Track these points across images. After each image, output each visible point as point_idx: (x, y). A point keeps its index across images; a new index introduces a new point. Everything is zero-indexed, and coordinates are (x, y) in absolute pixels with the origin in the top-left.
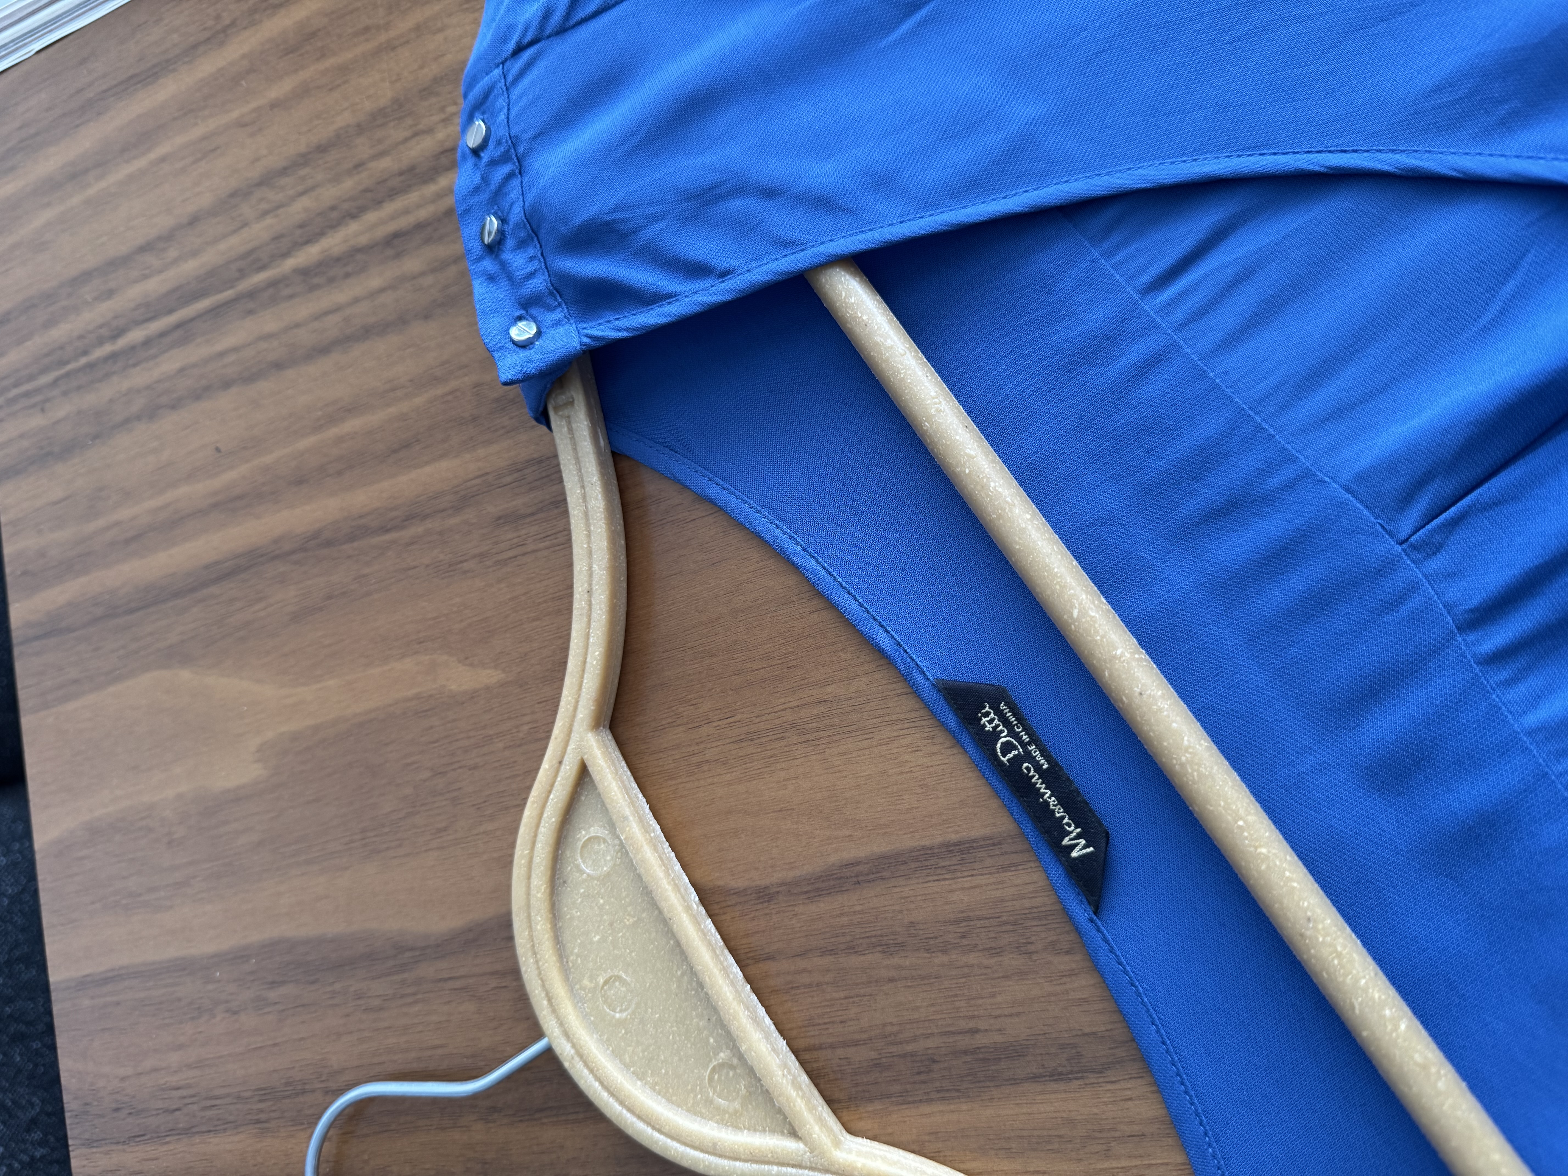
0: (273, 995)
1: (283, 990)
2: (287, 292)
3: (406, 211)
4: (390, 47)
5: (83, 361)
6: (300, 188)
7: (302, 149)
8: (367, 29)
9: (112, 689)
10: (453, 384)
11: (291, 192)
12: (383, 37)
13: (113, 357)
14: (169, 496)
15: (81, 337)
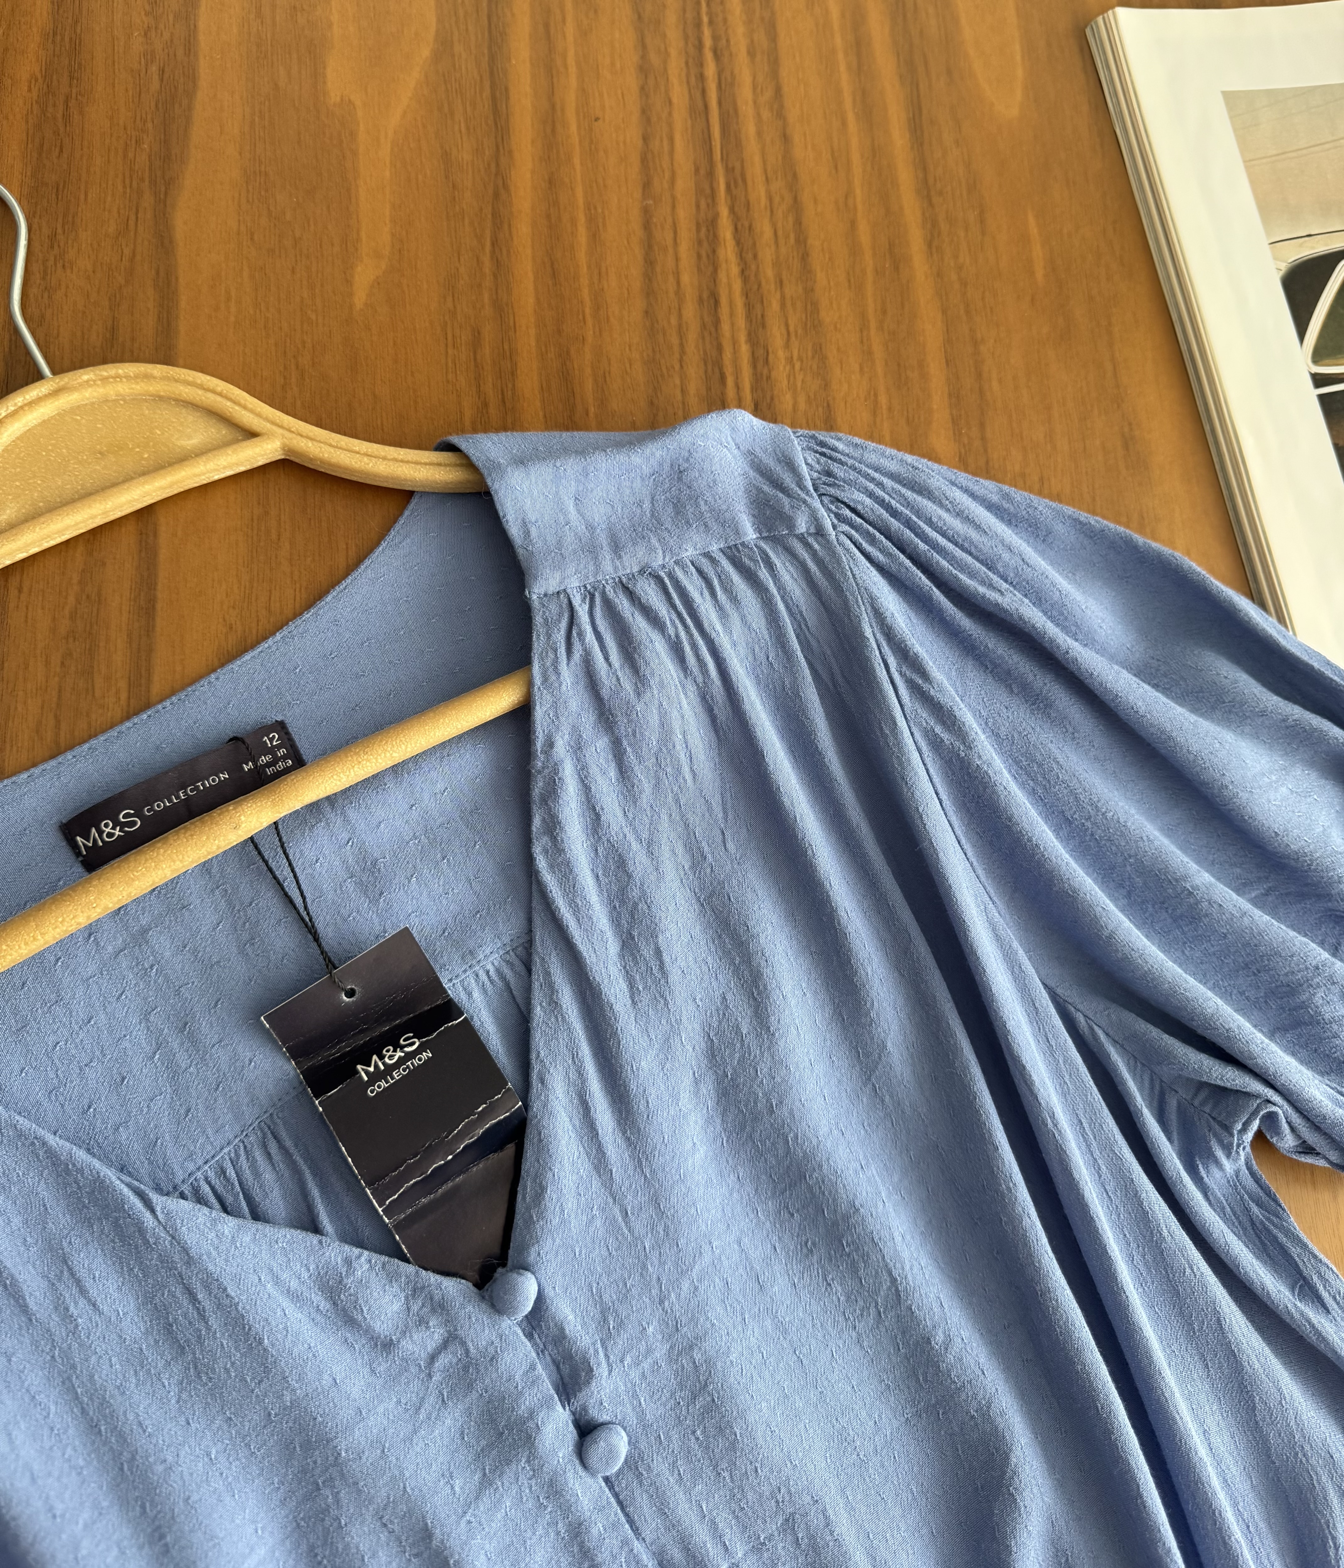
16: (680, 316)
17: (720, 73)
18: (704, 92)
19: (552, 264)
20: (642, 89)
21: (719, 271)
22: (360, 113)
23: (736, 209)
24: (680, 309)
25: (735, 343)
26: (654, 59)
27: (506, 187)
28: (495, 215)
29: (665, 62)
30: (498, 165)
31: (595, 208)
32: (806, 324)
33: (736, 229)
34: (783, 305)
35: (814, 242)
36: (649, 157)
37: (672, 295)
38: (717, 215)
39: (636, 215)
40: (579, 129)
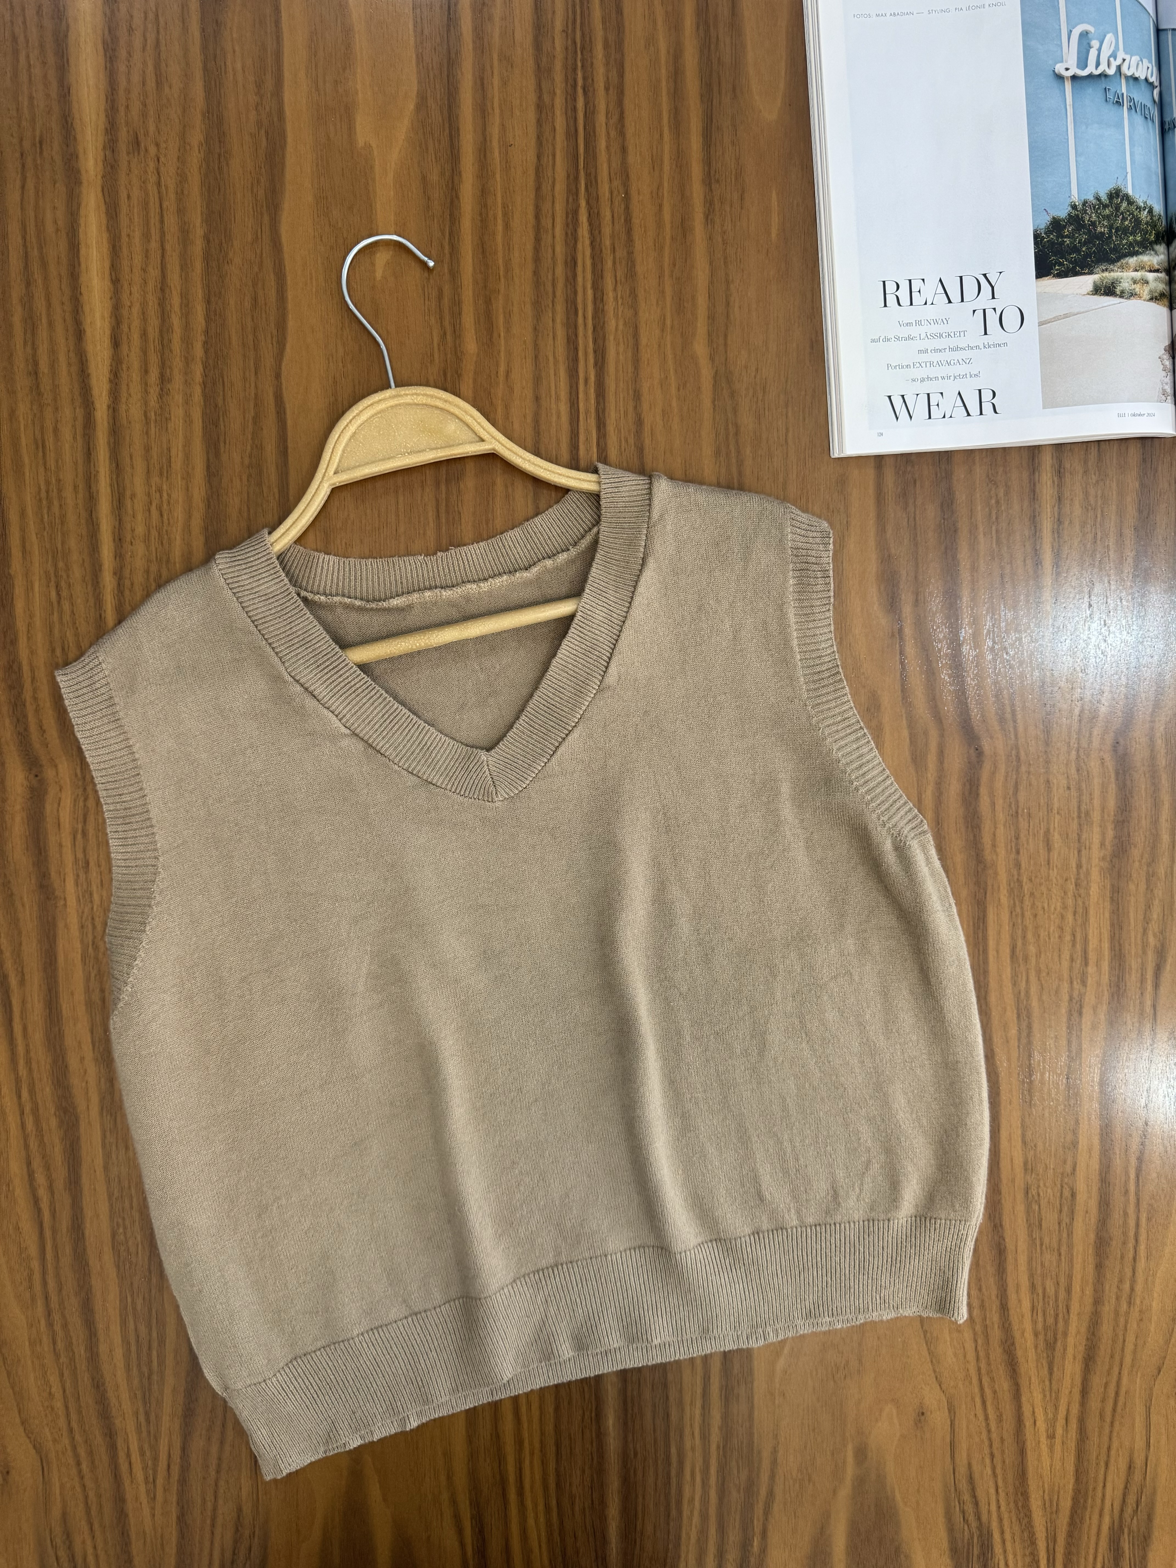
0: (263, 132)
1: (264, 139)
2: (571, 200)
3: (584, 271)
4: (661, 277)
5: (579, 64)
6: (616, 215)
7: (634, 220)
8: (674, 265)
9: (414, 56)
10: (502, 280)
11: (616, 210)
12: (667, 273)
13: (575, 86)
14: (497, 111)
15: (592, 64)
16: (554, 273)
17: (586, 105)
18: (575, 121)
19: (483, 245)
20: (538, 121)
21: (578, 243)
22: (376, 153)
23: (590, 201)
24: (554, 269)
25: (584, 288)
26: (546, 98)
27: (458, 197)
28: (451, 215)
29: (553, 100)
30: (453, 183)
31: (508, 207)
32: (627, 274)
33: (589, 215)
36: (541, 170)
37: (550, 260)
38: (579, 206)
39: (531, 209)
40: (500, 153)
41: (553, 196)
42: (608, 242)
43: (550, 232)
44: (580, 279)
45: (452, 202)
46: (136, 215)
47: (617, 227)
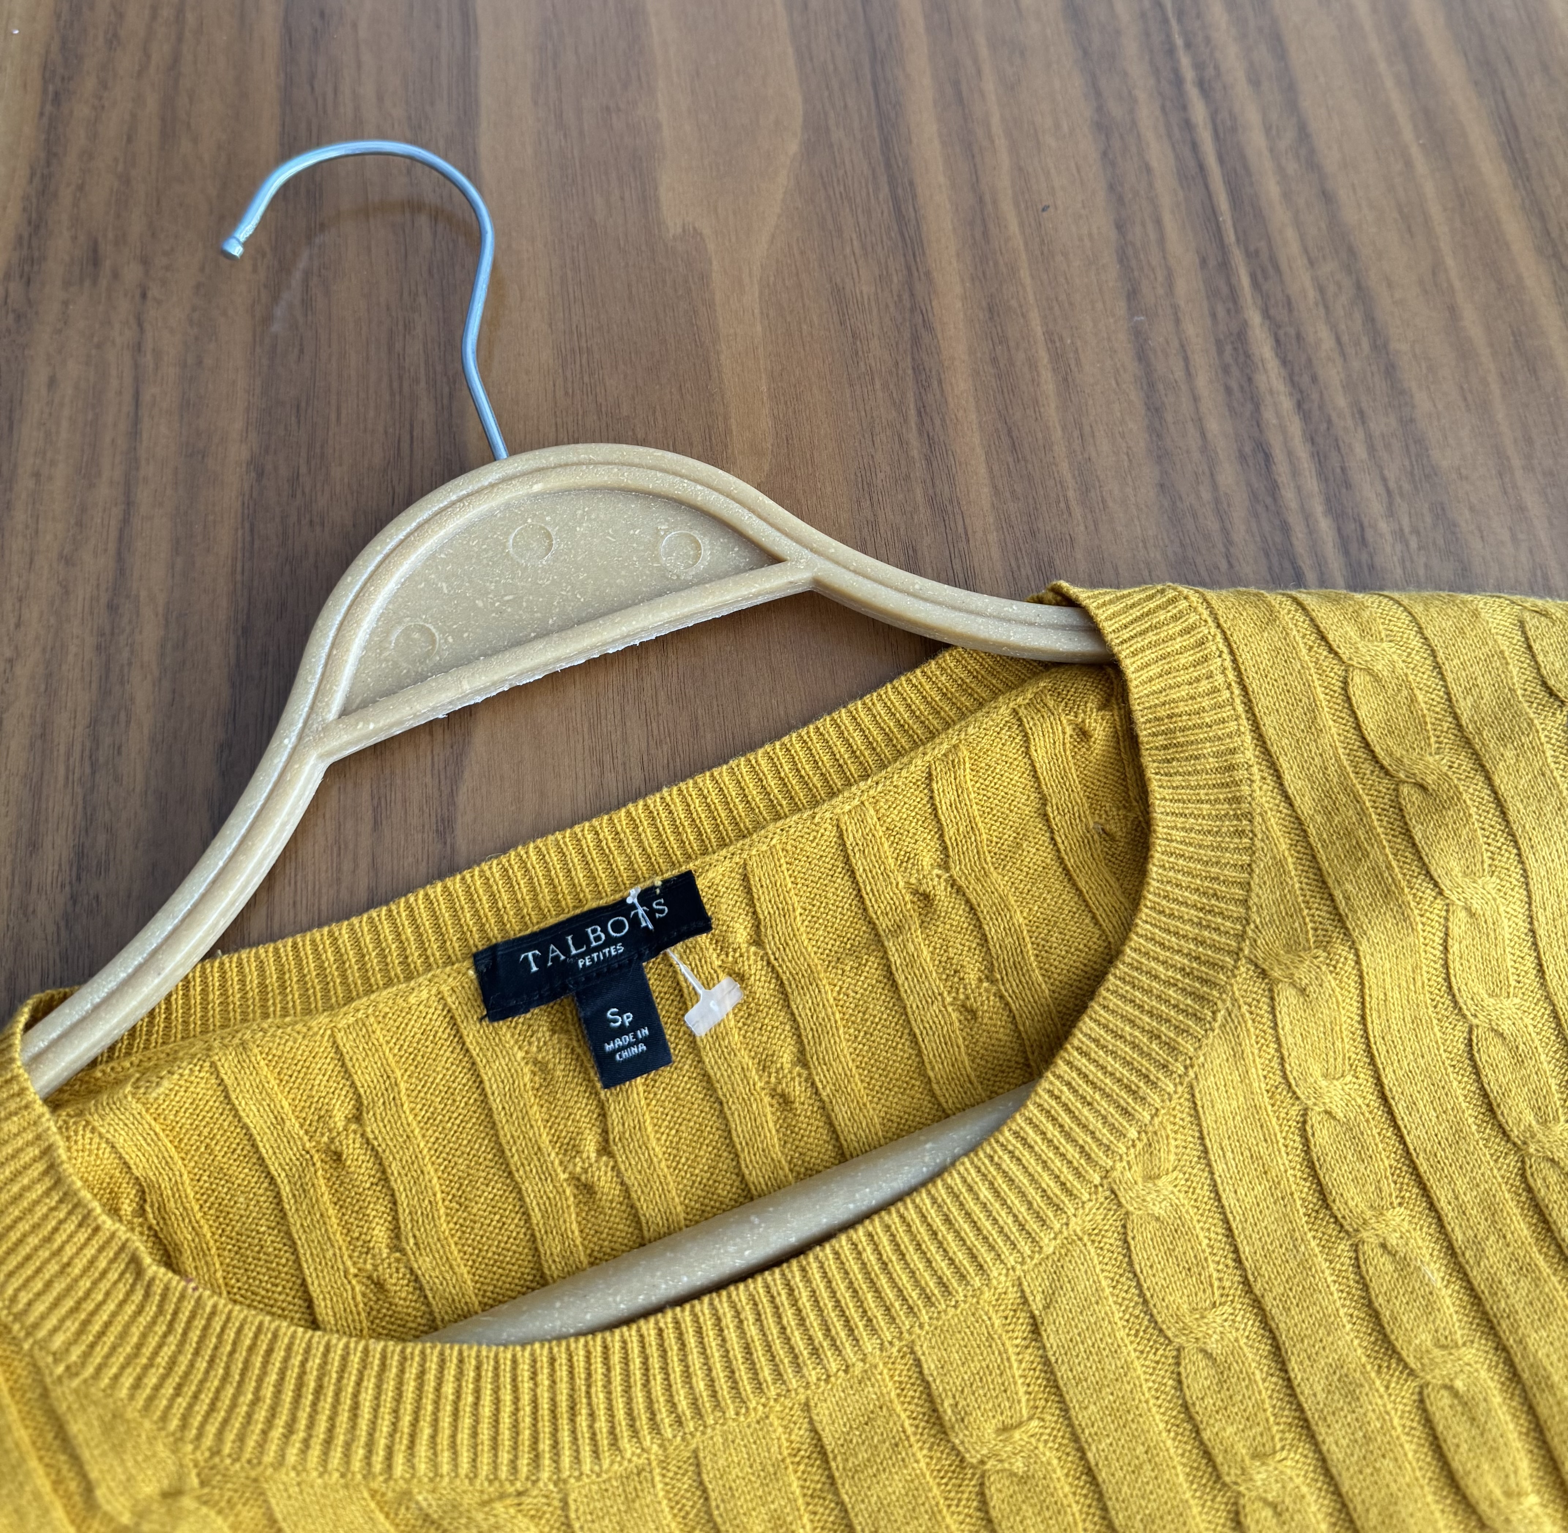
2: (1221, 312)
3: (1295, 473)
5: (1179, 42)
6: (1345, 338)
9: (790, 52)
16: (1215, 486)
17: (1213, 116)
18: (1195, 147)
19: (1009, 432)
20: (1105, 154)
21: (1262, 408)
22: (711, 247)
23: (1272, 312)
24: (1212, 475)
25: (1308, 517)
26: (1116, 110)
27: (928, 325)
28: (918, 369)
29: (1132, 111)
30: (912, 295)
31: (1061, 339)
32: (1412, 474)
33: (1277, 341)
34: (1371, 449)
35: (1400, 346)
36: (1130, 251)
37: (1196, 455)
38: (1244, 325)
39: (1122, 341)
40: (1021, 225)
41: (1175, 308)
42: (1342, 401)
43: (1184, 387)
44: (1289, 495)
45: (916, 340)
46: (65, 424)
47: (1356, 365)
